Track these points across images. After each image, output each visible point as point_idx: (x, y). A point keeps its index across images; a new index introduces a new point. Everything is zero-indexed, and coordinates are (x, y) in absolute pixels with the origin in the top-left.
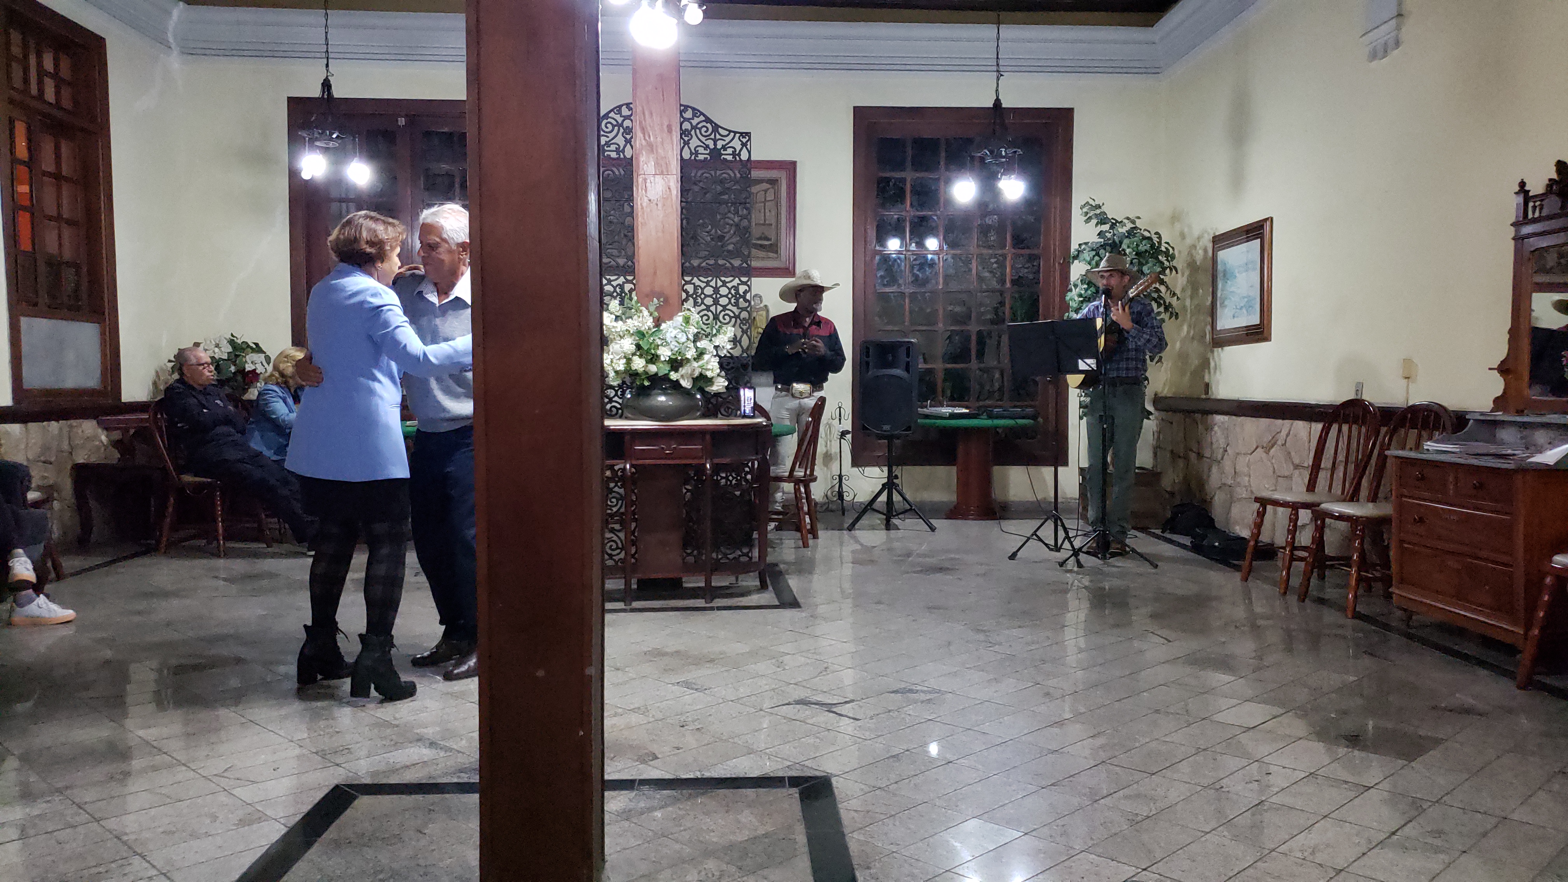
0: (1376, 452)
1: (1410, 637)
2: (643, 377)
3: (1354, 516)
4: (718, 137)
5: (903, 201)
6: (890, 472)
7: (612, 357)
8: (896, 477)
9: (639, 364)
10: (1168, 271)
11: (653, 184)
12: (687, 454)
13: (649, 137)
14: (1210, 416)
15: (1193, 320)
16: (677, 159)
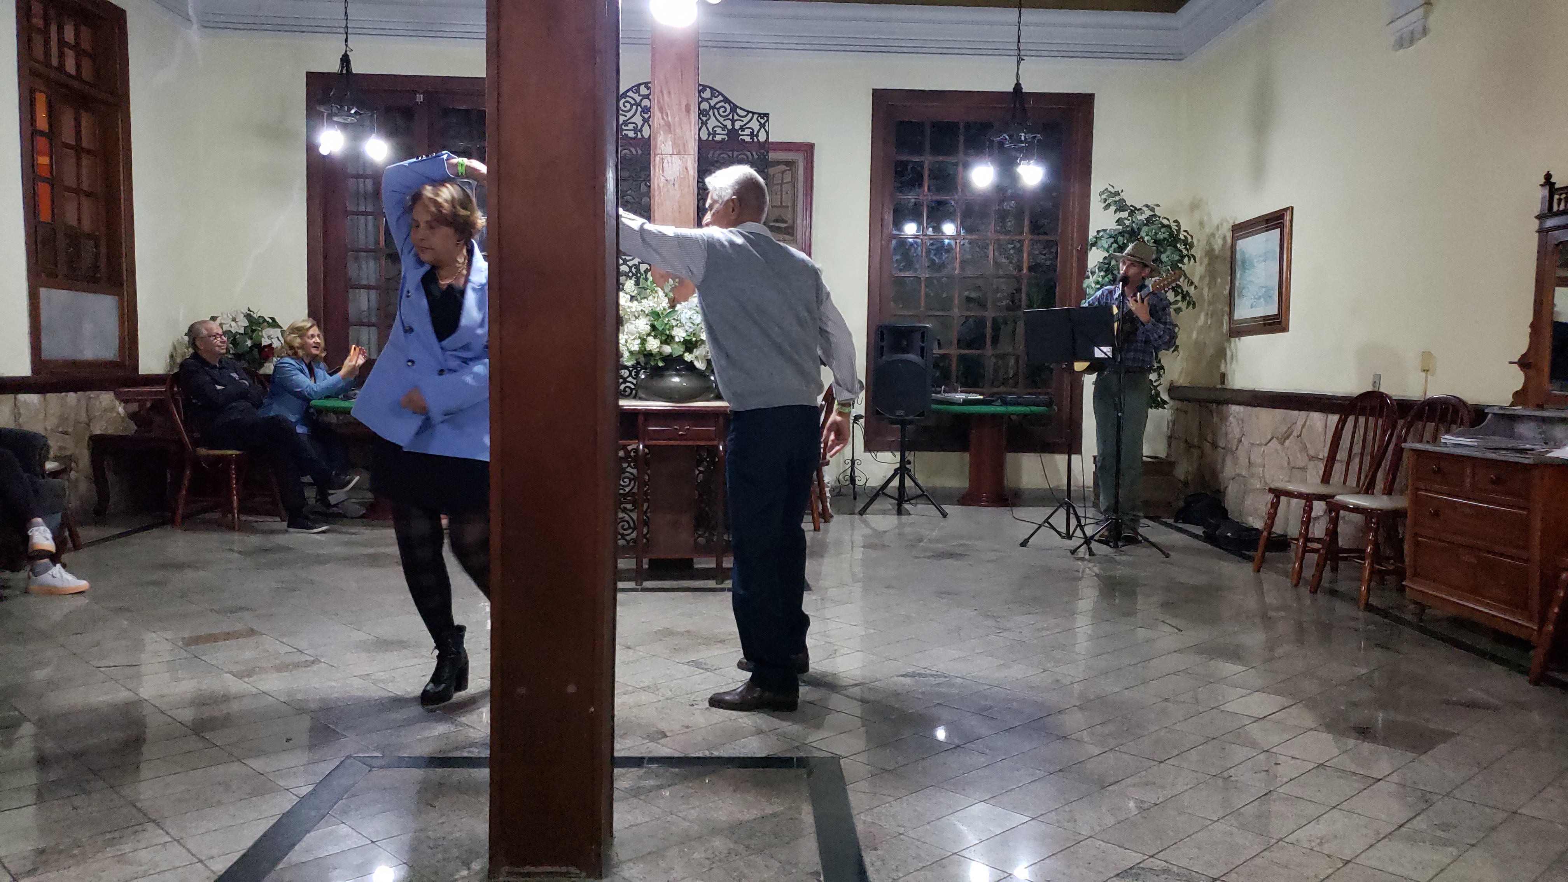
0: (1392, 446)
1: (1422, 630)
2: (658, 358)
3: (1369, 508)
4: (736, 117)
5: (921, 185)
6: (903, 457)
7: (626, 337)
8: (909, 462)
9: (653, 344)
10: (1186, 260)
11: (670, 164)
12: (699, 436)
13: (667, 116)
14: (1225, 406)
15: (1211, 308)
16: (695, 139)
